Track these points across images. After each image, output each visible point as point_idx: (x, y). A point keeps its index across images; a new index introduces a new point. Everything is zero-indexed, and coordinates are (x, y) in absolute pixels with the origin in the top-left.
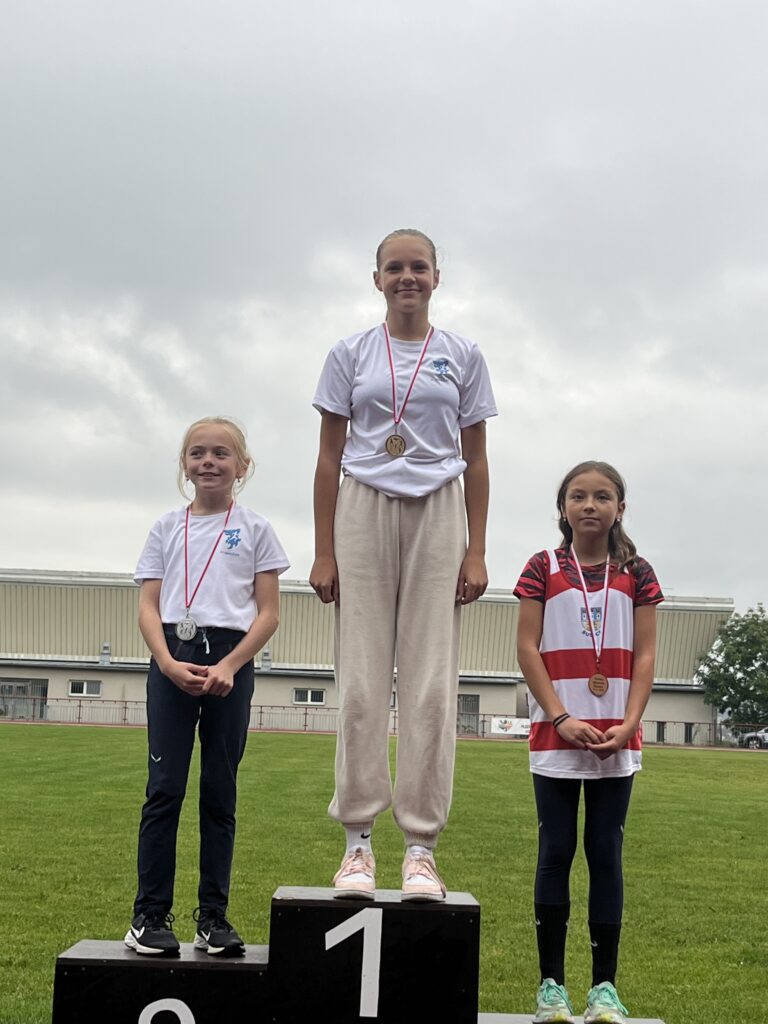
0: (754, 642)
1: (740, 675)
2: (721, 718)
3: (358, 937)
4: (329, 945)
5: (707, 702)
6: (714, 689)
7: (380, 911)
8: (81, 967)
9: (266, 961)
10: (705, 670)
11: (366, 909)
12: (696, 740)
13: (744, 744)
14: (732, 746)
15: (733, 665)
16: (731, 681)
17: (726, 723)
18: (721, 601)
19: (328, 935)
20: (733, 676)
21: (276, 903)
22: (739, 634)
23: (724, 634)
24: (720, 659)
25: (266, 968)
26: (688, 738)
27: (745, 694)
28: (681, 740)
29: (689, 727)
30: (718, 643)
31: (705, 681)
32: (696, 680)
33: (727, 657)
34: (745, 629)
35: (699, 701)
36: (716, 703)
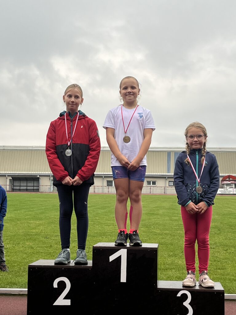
3: (119, 258)
4: (111, 260)
7: (126, 250)
8: (35, 268)
9: (92, 266)
11: (122, 249)
19: (110, 257)
21: (94, 248)
25: (91, 268)
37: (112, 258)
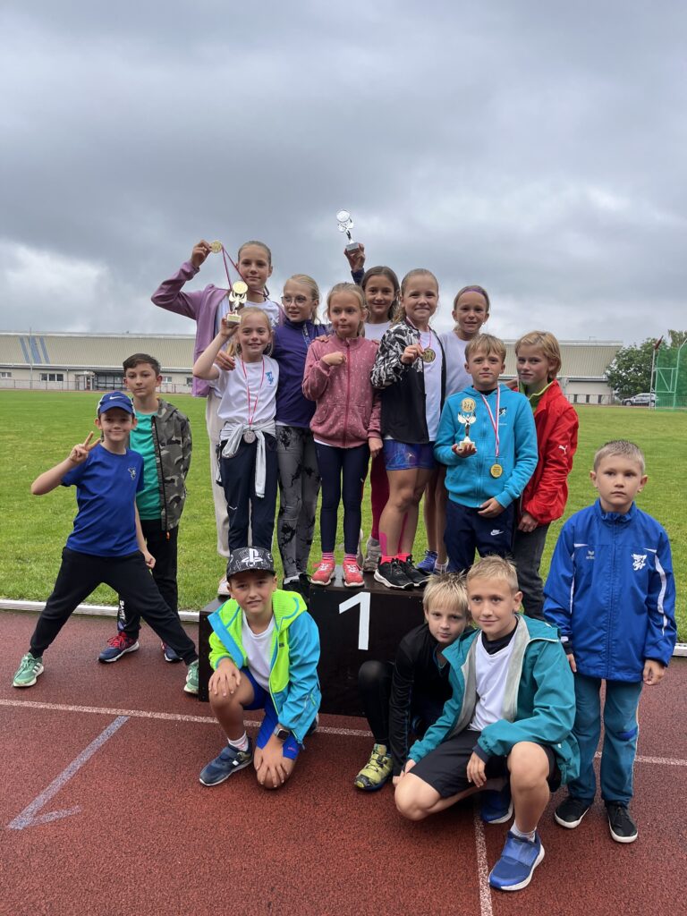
0: (631, 360)
1: (624, 374)
2: (614, 392)
3: (357, 607)
4: (341, 611)
5: (609, 386)
6: (613, 381)
7: (370, 594)
10: (609, 372)
12: (603, 402)
13: (625, 404)
14: (619, 404)
15: (621, 369)
16: (620, 377)
17: (617, 395)
18: (617, 342)
19: (341, 605)
20: (621, 375)
22: (625, 356)
23: (618, 356)
24: (616, 368)
26: (600, 401)
27: (626, 382)
28: (596, 402)
29: (600, 396)
30: (615, 360)
31: (609, 377)
32: (604, 377)
33: (619, 366)
34: (627, 354)
35: (606, 385)
36: (612, 386)
37: (344, 607)
